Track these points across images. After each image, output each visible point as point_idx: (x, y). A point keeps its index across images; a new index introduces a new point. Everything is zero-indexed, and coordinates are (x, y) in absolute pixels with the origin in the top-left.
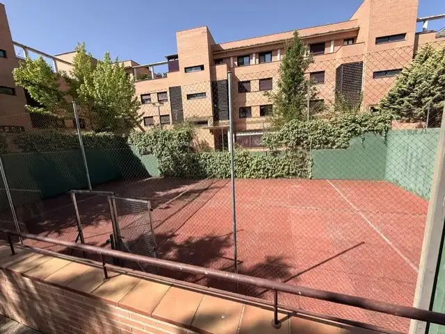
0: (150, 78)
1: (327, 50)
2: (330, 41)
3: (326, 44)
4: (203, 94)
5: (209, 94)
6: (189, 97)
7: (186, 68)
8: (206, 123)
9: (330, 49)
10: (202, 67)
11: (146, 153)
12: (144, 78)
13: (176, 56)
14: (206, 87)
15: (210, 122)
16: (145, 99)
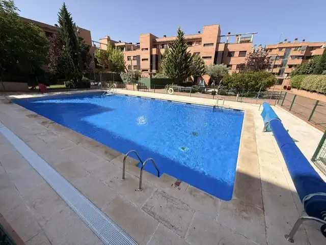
0: (131, 50)
2: (194, 42)
4: (147, 59)
5: (149, 60)
6: (143, 60)
7: (142, 49)
8: (147, 70)
9: (194, 44)
10: (147, 49)
11: (125, 79)
12: (129, 50)
13: (139, 43)
14: (148, 57)
15: (149, 71)
16: (129, 59)
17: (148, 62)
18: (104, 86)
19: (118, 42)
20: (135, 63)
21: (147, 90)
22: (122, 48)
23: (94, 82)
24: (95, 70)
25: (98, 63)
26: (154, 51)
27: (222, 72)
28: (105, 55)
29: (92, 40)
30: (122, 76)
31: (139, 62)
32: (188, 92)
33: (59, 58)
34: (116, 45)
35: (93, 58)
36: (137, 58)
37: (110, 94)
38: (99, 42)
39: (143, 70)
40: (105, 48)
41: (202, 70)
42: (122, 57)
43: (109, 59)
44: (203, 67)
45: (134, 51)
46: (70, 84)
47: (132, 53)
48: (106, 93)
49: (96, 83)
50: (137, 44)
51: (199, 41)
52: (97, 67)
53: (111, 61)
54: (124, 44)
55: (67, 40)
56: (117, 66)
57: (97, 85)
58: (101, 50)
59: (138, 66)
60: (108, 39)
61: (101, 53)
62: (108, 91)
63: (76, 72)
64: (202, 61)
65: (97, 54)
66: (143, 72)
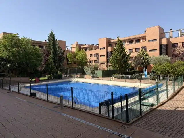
0: (93, 50)
1: (140, 41)
2: (141, 39)
3: (140, 40)
4: (104, 55)
5: (106, 56)
6: (101, 56)
7: (100, 48)
8: (105, 63)
9: (141, 41)
10: (104, 48)
11: (87, 71)
12: (91, 50)
13: (98, 45)
14: (105, 54)
15: (106, 63)
16: (91, 56)
17: (105, 57)
18: (71, 77)
19: (84, 45)
20: (95, 58)
21: (98, 79)
22: (86, 49)
23: (65, 75)
24: (67, 66)
25: (69, 61)
26: (109, 49)
27: (162, 61)
28: (74, 55)
29: (66, 46)
30: (85, 68)
31: (98, 58)
32: (128, 78)
33: (46, 62)
34: (82, 47)
35: (66, 58)
36: (97, 55)
37: (74, 82)
38: (71, 46)
39: (101, 63)
40: (74, 50)
41: (146, 61)
42: (85, 56)
43: (76, 58)
44: (147, 58)
45: (95, 51)
46: (50, 77)
47: (93, 52)
48: (71, 81)
49: (66, 75)
50: (97, 45)
51: (144, 38)
52: (68, 64)
53: (78, 59)
54: (88, 46)
55: (52, 52)
56: (82, 62)
57: (66, 76)
58: (72, 52)
59: (97, 61)
60: (77, 44)
61: (71, 55)
62: (72, 80)
63: (55, 70)
64: (146, 54)
65: (69, 55)
66: (101, 65)
